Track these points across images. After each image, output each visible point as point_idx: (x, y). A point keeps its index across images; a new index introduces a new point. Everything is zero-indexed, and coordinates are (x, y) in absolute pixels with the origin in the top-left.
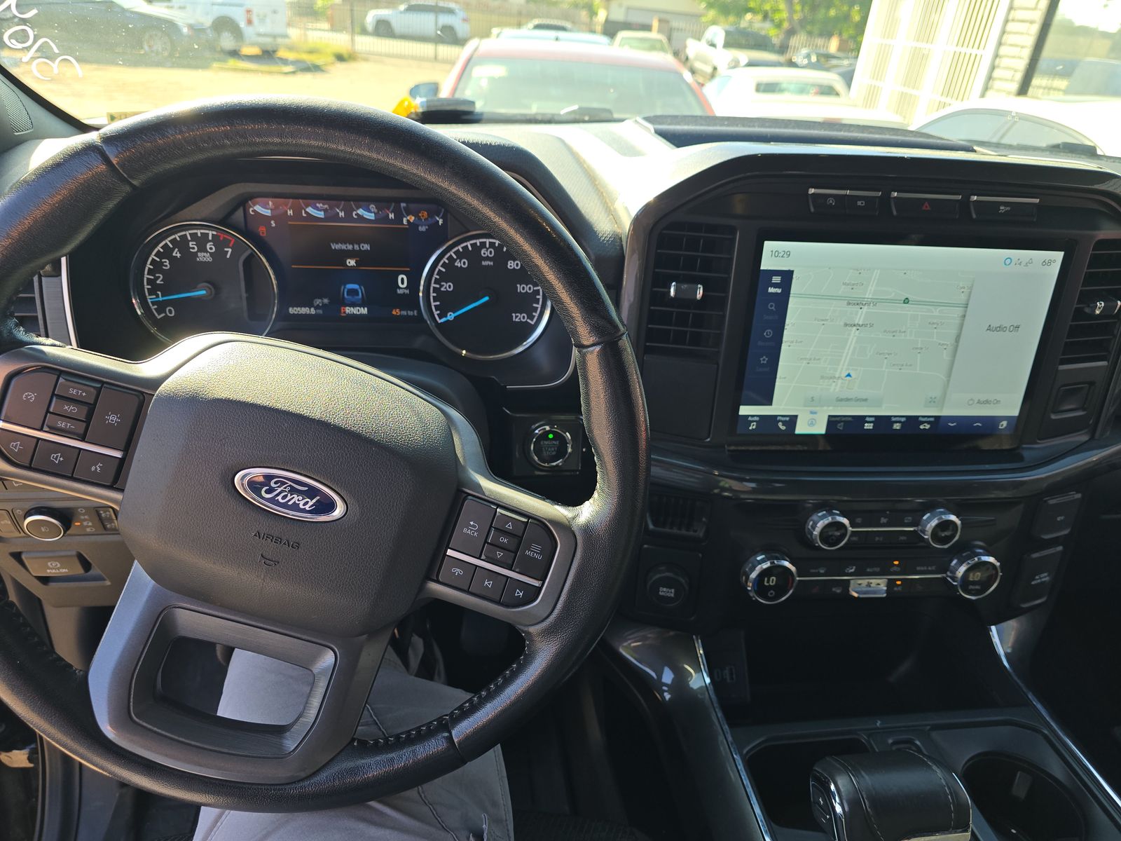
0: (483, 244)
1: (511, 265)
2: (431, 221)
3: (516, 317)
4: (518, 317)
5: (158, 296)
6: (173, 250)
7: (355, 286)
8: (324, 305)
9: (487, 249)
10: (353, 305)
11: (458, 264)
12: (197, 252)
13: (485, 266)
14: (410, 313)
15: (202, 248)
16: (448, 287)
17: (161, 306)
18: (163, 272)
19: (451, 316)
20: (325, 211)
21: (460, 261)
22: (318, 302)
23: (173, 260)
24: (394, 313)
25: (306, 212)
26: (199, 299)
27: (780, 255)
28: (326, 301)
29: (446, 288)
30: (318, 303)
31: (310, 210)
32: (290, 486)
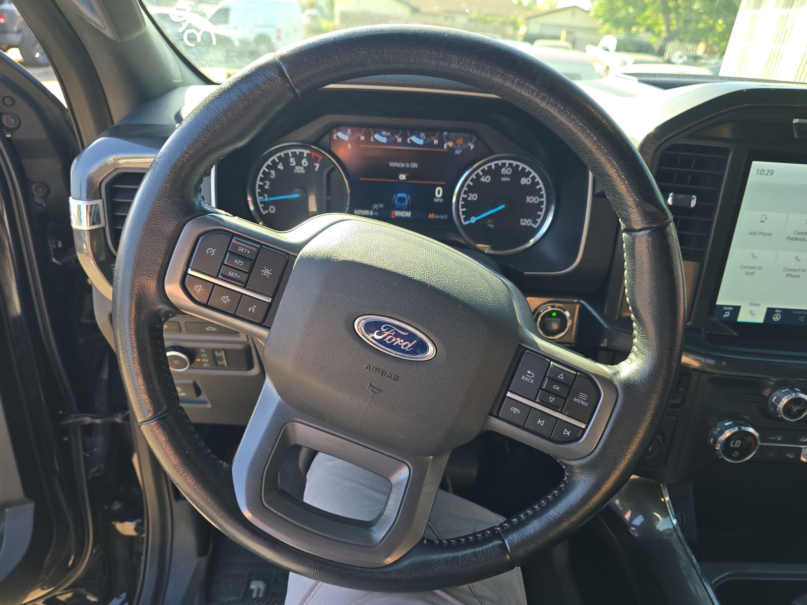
0: (504, 165)
1: (524, 181)
2: (465, 146)
3: (524, 222)
4: (525, 222)
5: (264, 197)
6: (278, 164)
7: (403, 195)
8: (380, 209)
9: (507, 168)
10: (401, 209)
11: (483, 179)
12: (294, 167)
13: (503, 182)
14: (442, 217)
15: (299, 163)
16: (473, 197)
17: (266, 205)
18: (270, 180)
19: (473, 220)
20: (388, 137)
21: (485, 178)
22: (376, 206)
23: (278, 171)
24: (430, 216)
25: (374, 138)
26: (294, 200)
27: (765, 173)
28: (382, 206)
29: (472, 198)
30: (375, 207)
31: (377, 137)
32: (395, 331)
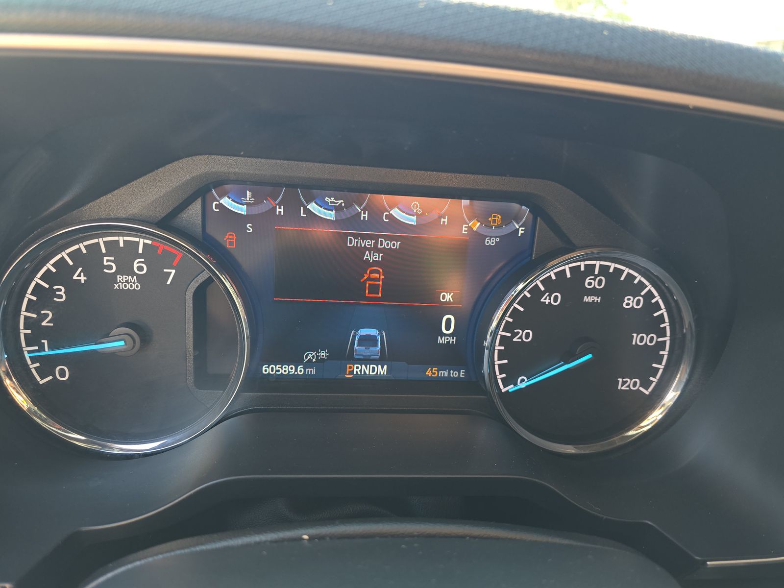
0: (590, 269)
1: (630, 302)
2: (506, 230)
3: (624, 383)
4: (627, 384)
5: (42, 348)
6: (74, 269)
7: (373, 332)
8: (320, 361)
9: (596, 276)
10: (366, 361)
11: (545, 300)
12: (114, 275)
13: (588, 303)
14: (454, 374)
15: (125, 268)
16: (524, 335)
17: (47, 365)
18: (55, 307)
19: (523, 383)
20: (338, 209)
21: (550, 296)
22: (311, 355)
23: (72, 287)
24: (429, 373)
25: (307, 211)
26: (111, 355)
28: (323, 354)
29: (521, 338)
30: (310, 357)
31: (313, 207)
